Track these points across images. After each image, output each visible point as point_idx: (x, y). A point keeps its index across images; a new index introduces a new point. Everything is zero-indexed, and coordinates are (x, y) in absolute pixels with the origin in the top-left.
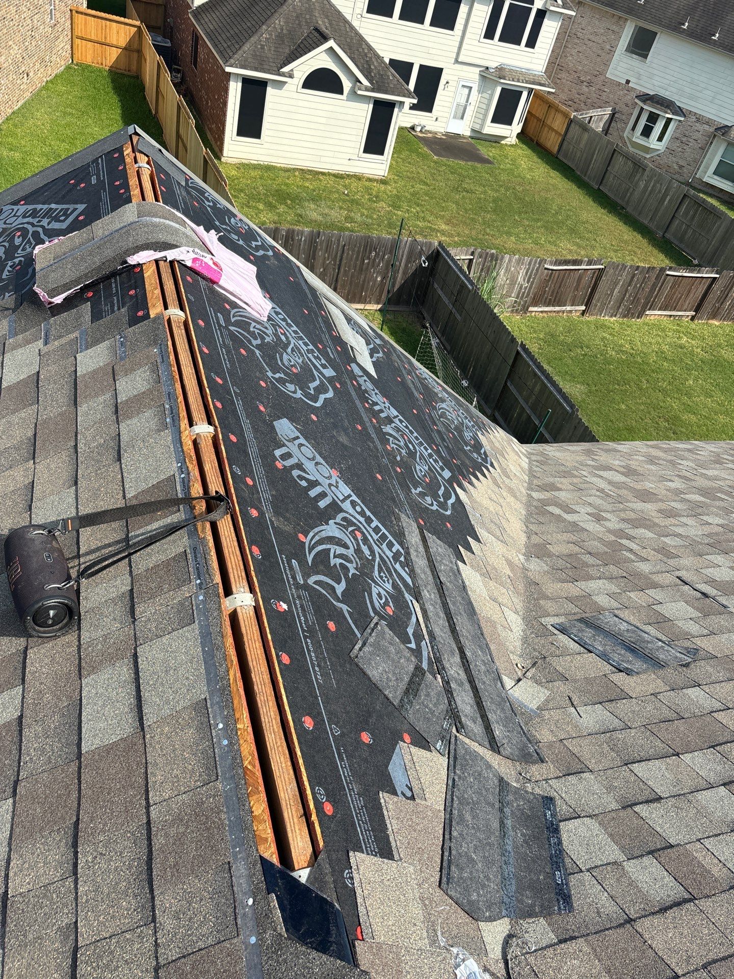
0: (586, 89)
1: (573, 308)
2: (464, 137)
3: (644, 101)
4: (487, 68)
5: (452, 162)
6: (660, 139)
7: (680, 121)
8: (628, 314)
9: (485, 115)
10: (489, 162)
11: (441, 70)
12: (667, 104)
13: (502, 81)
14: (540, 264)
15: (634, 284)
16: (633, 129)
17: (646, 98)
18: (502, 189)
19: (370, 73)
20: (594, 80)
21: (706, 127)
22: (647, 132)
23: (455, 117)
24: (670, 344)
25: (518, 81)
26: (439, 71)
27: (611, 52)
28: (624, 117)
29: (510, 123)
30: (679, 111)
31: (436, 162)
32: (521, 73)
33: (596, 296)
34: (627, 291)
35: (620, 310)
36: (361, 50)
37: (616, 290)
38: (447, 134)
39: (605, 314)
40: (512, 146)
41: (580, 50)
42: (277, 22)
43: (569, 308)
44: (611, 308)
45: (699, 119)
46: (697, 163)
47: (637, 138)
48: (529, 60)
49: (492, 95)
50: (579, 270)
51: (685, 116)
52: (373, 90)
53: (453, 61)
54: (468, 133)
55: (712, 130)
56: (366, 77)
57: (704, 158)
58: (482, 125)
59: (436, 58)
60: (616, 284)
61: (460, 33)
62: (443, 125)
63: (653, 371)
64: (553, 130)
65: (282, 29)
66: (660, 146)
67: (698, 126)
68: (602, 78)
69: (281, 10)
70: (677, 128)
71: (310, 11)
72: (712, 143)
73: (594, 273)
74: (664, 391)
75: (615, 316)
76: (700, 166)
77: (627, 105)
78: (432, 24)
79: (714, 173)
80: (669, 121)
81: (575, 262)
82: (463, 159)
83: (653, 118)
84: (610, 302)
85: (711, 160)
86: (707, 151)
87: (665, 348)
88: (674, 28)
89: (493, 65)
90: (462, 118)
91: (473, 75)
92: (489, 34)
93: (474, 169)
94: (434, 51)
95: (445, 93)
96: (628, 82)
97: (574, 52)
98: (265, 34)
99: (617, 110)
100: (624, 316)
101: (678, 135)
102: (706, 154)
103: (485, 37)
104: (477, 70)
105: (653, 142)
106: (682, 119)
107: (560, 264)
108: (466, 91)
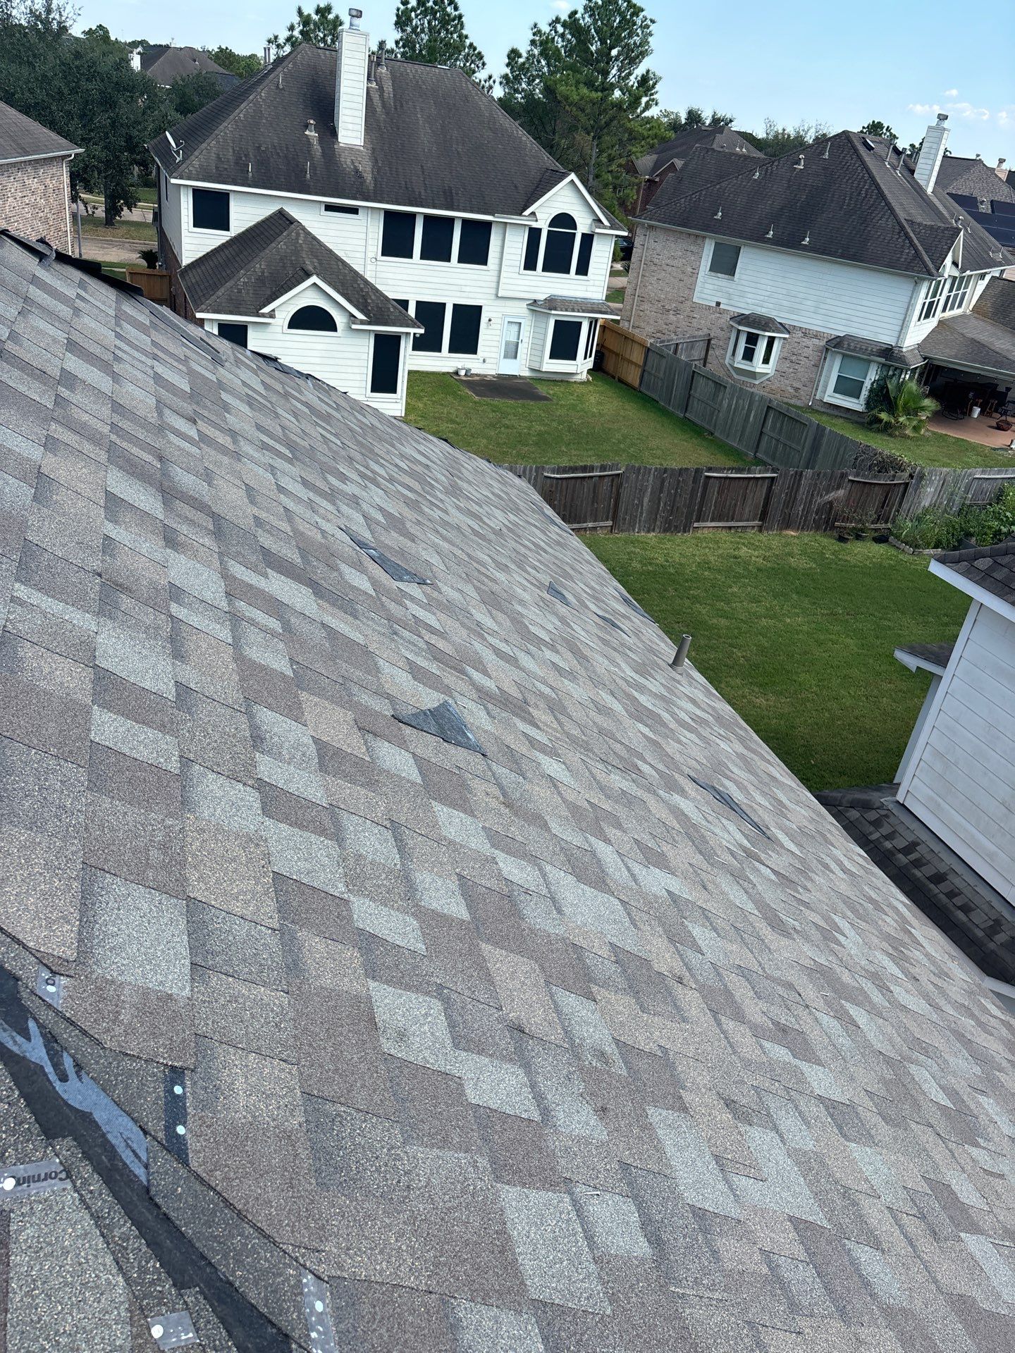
0: (674, 318)
1: (596, 524)
2: (521, 377)
3: (739, 323)
4: (535, 301)
5: (497, 401)
6: (766, 361)
7: (785, 339)
8: (669, 527)
9: (543, 351)
10: (545, 398)
11: (480, 307)
12: (764, 323)
13: (553, 312)
14: (537, 471)
15: (665, 489)
16: (734, 354)
17: (743, 319)
18: (555, 424)
19: (366, 307)
20: (682, 306)
21: (816, 341)
22: (749, 355)
23: (505, 357)
24: (721, 556)
25: (573, 310)
26: (478, 309)
27: (695, 273)
28: (721, 343)
29: (574, 358)
30: (783, 328)
31: (475, 403)
32: (576, 302)
33: (622, 508)
34: (659, 499)
35: (658, 523)
36: (356, 286)
37: (646, 500)
38: (500, 377)
39: (639, 529)
40: (582, 383)
41: (660, 277)
42: (258, 266)
43: (590, 525)
44: (645, 522)
45: (806, 333)
46: (814, 383)
47: (740, 363)
48: (584, 288)
49: (546, 329)
50: (591, 477)
51: (789, 333)
52: (369, 323)
53: (493, 297)
54: (526, 373)
55: (823, 343)
56: (362, 311)
57: (820, 376)
58: (541, 362)
59: (471, 295)
60: (642, 491)
61: (496, 267)
62: (494, 367)
63: (687, 581)
64: (632, 362)
65: (263, 273)
66: (769, 369)
67: (806, 341)
68: (689, 303)
69: (262, 254)
70: (783, 347)
71: (297, 252)
72: (825, 358)
73: (613, 480)
74: (695, 599)
75: (654, 530)
76: (818, 386)
77: (722, 329)
78: (460, 261)
79: (835, 391)
80: (771, 341)
81: (584, 469)
82: (512, 398)
83: (752, 339)
84: (642, 513)
85: (828, 377)
86: (823, 368)
87: (712, 558)
88: (757, 238)
89: (542, 297)
90: (516, 357)
91: (521, 310)
92: (530, 264)
93: (523, 406)
94: (468, 289)
95: (489, 332)
96: (718, 304)
97: (653, 280)
98: (243, 278)
99: (712, 335)
100: (665, 531)
101: (786, 354)
102: (821, 372)
103: (525, 269)
104: (524, 304)
105: (758, 365)
106: (787, 336)
107: (565, 470)
108: (516, 328)
